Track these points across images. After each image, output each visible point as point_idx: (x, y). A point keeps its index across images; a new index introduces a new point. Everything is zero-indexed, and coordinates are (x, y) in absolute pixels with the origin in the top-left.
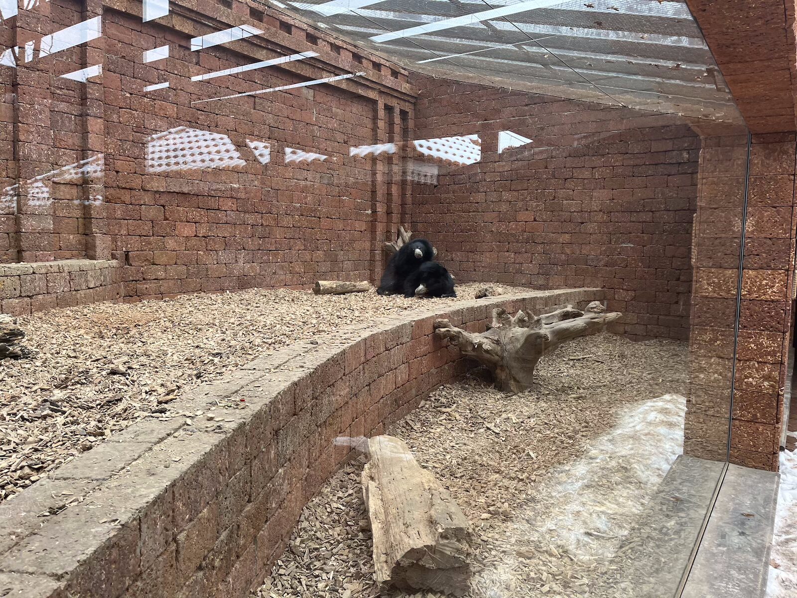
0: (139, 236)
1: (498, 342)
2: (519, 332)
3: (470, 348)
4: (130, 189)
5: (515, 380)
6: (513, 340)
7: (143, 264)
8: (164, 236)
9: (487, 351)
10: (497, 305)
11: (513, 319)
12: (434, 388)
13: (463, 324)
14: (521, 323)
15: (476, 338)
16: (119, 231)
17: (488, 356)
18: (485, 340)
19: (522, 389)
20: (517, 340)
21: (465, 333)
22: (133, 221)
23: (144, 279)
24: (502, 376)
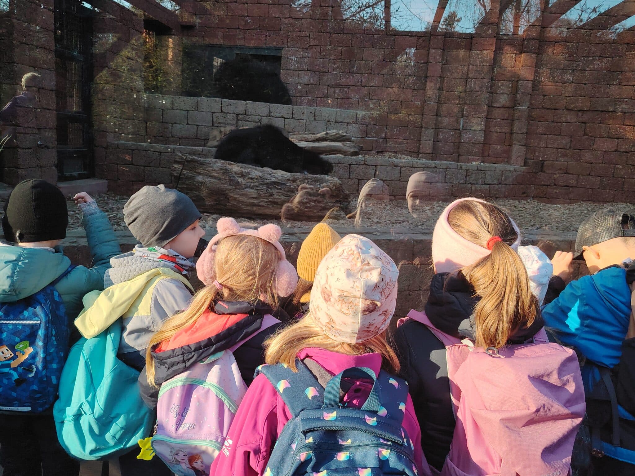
0: (556, 148)
4: (555, 109)
7: (556, 172)
8: (581, 150)
16: (539, 144)
22: (553, 136)
23: (555, 185)
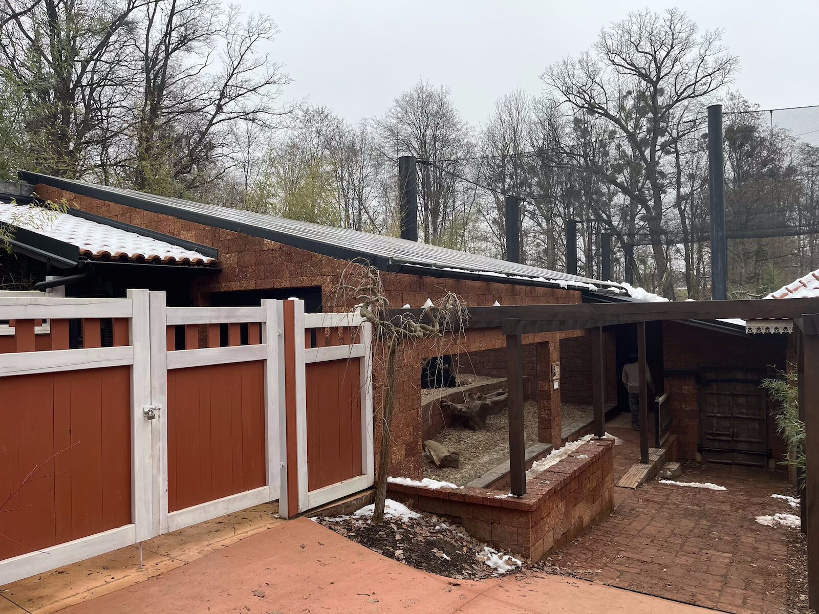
1: (469, 408)
2: (478, 402)
3: (456, 411)
5: (477, 425)
6: (476, 406)
9: (464, 412)
10: (468, 390)
11: (475, 397)
12: (443, 428)
13: (453, 401)
14: (480, 398)
15: (459, 406)
17: (465, 414)
18: (463, 407)
19: (480, 429)
20: (478, 406)
21: (454, 405)
24: (472, 423)
